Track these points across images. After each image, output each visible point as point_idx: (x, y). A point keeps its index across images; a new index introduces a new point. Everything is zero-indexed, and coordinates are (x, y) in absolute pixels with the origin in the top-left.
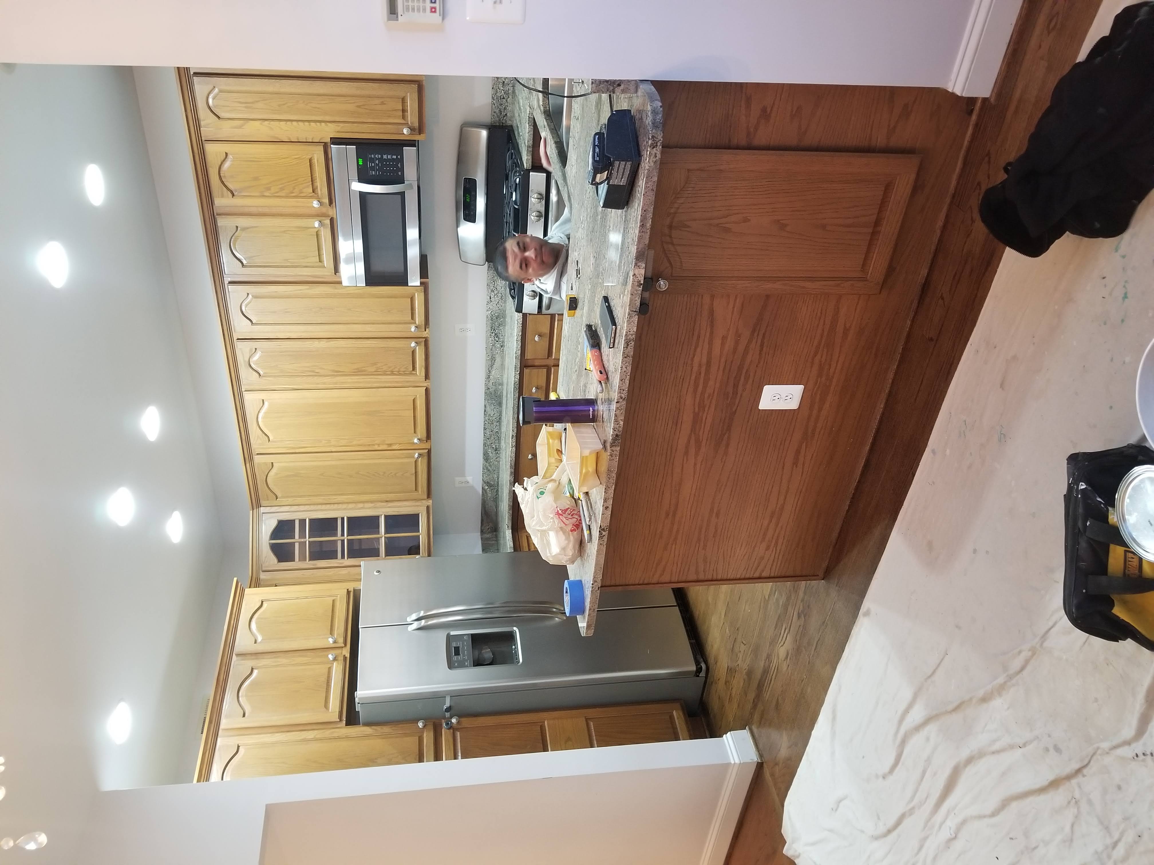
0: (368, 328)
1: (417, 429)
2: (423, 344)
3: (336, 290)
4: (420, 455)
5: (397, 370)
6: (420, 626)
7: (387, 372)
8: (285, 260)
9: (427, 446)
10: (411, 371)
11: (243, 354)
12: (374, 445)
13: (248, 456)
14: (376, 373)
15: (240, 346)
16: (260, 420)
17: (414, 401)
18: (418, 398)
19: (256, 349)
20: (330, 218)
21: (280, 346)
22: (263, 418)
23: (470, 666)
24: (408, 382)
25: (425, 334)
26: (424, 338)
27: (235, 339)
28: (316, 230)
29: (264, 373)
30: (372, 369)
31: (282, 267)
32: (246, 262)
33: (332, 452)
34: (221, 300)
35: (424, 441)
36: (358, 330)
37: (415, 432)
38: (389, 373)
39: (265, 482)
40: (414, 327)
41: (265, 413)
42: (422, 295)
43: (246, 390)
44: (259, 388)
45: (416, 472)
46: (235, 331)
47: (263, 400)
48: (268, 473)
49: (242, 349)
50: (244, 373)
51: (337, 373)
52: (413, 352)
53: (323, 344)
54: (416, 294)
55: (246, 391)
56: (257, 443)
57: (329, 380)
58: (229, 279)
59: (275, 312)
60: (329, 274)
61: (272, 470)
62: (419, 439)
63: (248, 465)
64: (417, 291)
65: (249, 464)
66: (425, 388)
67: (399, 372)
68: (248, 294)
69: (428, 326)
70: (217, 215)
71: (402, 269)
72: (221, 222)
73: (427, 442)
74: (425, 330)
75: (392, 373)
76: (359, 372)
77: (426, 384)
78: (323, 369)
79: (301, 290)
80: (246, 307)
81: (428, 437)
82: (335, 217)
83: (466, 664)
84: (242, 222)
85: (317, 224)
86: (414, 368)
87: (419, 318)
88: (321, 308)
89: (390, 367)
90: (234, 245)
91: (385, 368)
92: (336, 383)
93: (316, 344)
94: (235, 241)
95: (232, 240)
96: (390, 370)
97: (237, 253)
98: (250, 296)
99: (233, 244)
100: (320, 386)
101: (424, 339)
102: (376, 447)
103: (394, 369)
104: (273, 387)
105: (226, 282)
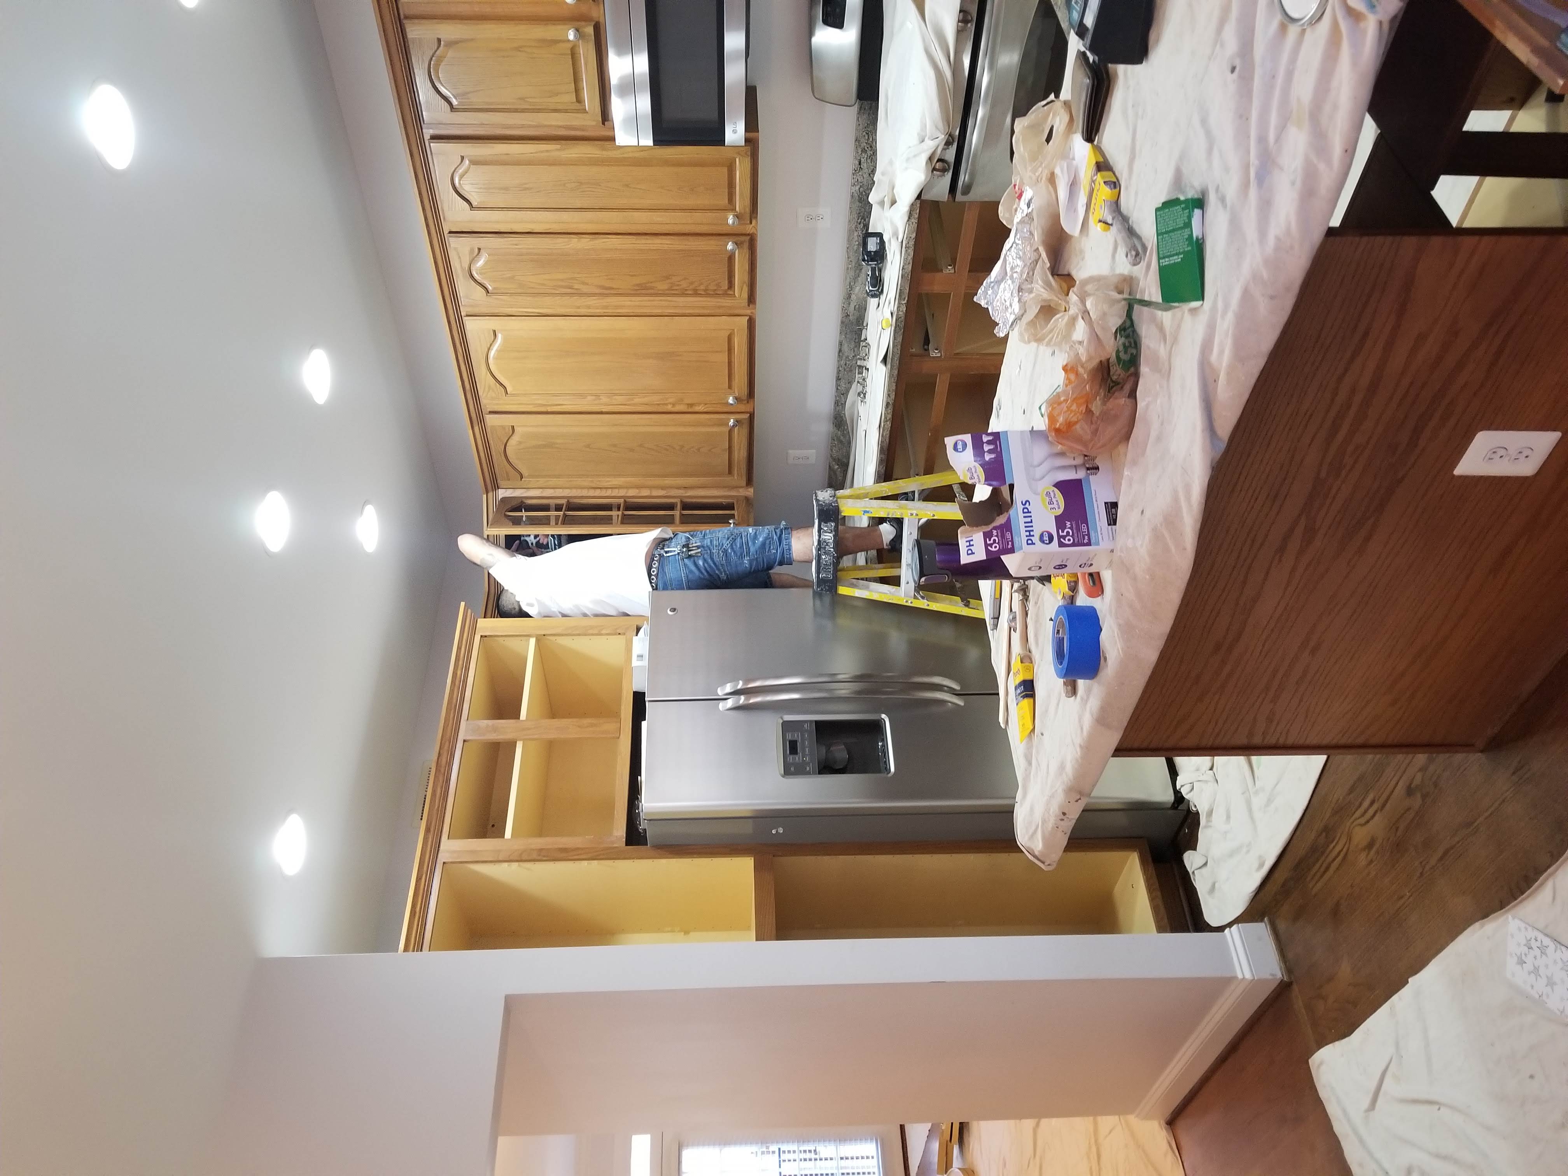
0: (657, 217)
1: (733, 383)
2: (746, 245)
3: (604, 153)
4: (738, 422)
5: (702, 287)
6: (737, 705)
7: (686, 290)
8: (520, 99)
9: (747, 408)
10: (726, 291)
11: (460, 257)
12: (666, 404)
13: (477, 416)
14: (670, 292)
15: (454, 243)
16: (491, 361)
17: (730, 339)
18: (736, 334)
19: (479, 249)
20: (593, 23)
21: (516, 245)
22: (495, 358)
23: (814, 773)
24: (720, 307)
25: (749, 229)
26: (749, 235)
27: (446, 232)
28: (570, 45)
29: (494, 289)
30: (663, 286)
31: (516, 111)
32: (456, 103)
33: (601, 413)
34: (421, 168)
35: (743, 400)
36: (642, 220)
37: (730, 387)
38: (690, 292)
39: (503, 455)
40: (732, 216)
41: (498, 351)
42: (747, 162)
43: (469, 314)
44: (487, 312)
45: (730, 447)
46: (444, 219)
47: (494, 332)
48: (508, 440)
49: (458, 248)
50: (463, 287)
51: (607, 292)
52: (731, 258)
53: (585, 243)
54: (737, 160)
55: (467, 316)
56: (489, 398)
57: (595, 302)
58: (431, 132)
59: (506, 189)
60: (594, 123)
61: (512, 437)
62: (736, 398)
63: (476, 429)
64: (739, 154)
65: (477, 427)
66: (747, 318)
67: (706, 290)
68: (463, 158)
69: (755, 215)
70: (406, 17)
71: (715, 115)
72: (414, 31)
73: (748, 402)
74: (751, 223)
75: (696, 293)
76: (642, 290)
77: (748, 312)
78: (587, 284)
79: (547, 151)
80: (460, 180)
81: (751, 394)
82: (601, 20)
83: (808, 769)
84: (448, 31)
85: (571, 36)
86: (731, 285)
87: (741, 202)
88: (581, 183)
89: (692, 283)
90: (437, 72)
91: (684, 284)
92: (606, 307)
93: (575, 243)
94: (437, 65)
95: (432, 62)
96: (691, 287)
97: (442, 87)
98: (467, 162)
99: (434, 69)
100: (583, 311)
101: (748, 238)
102: (669, 408)
103: (699, 286)
104: (509, 311)
105: (427, 137)
